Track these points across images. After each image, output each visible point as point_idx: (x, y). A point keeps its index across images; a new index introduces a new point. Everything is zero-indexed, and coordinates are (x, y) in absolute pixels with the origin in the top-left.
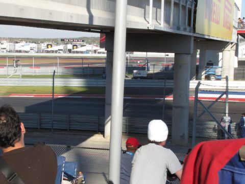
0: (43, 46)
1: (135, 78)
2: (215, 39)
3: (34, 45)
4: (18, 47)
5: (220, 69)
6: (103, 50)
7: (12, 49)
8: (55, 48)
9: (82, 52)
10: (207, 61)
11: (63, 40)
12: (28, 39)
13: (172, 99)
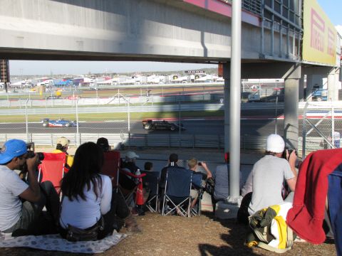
0: (170, 78)
1: (250, 101)
2: (321, 64)
3: (163, 77)
4: (150, 79)
5: (326, 91)
6: (222, 79)
7: (145, 81)
8: (180, 79)
9: (203, 82)
10: (313, 85)
11: (186, 72)
12: (157, 72)
13: (283, 118)
